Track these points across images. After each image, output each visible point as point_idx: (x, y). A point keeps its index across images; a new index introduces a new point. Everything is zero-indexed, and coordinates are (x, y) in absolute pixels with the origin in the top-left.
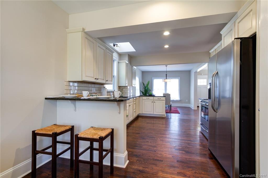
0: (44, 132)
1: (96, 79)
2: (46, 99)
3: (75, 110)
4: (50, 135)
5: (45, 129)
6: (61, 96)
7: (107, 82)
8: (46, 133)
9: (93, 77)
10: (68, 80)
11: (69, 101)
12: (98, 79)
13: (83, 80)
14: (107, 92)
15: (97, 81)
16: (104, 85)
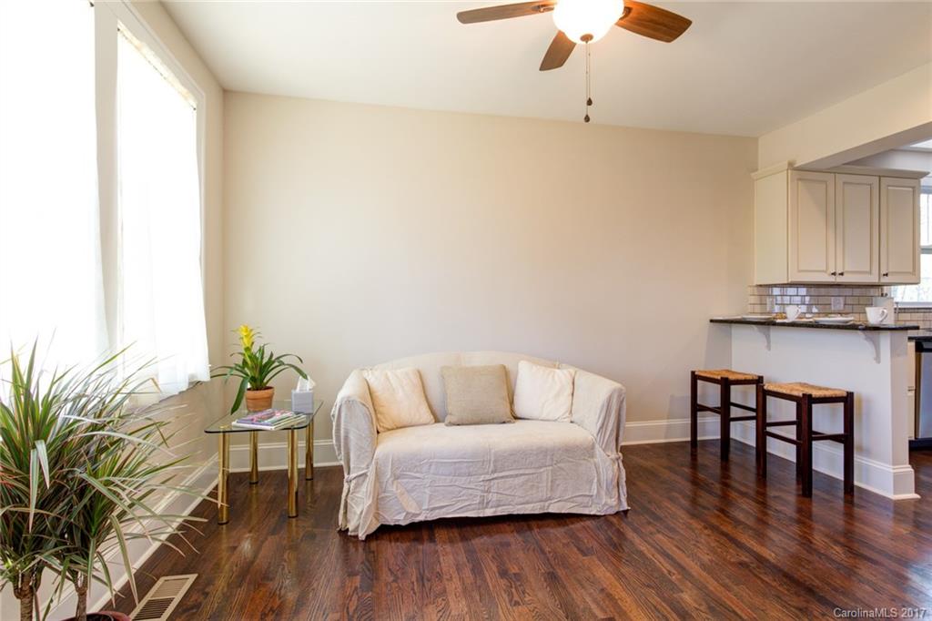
0: (708, 376)
1: (834, 274)
2: (712, 321)
3: (769, 347)
4: (717, 380)
5: (710, 373)
6: (739, 317)
7: (884, 280)
8: (712, 376)
9: (825, 272)
10: (755, 284)
11: (753, 326)
12: (842, 274)
13: (790, 280)
14: (895, 309)
15: (840, 280)
16: (885, 288)
